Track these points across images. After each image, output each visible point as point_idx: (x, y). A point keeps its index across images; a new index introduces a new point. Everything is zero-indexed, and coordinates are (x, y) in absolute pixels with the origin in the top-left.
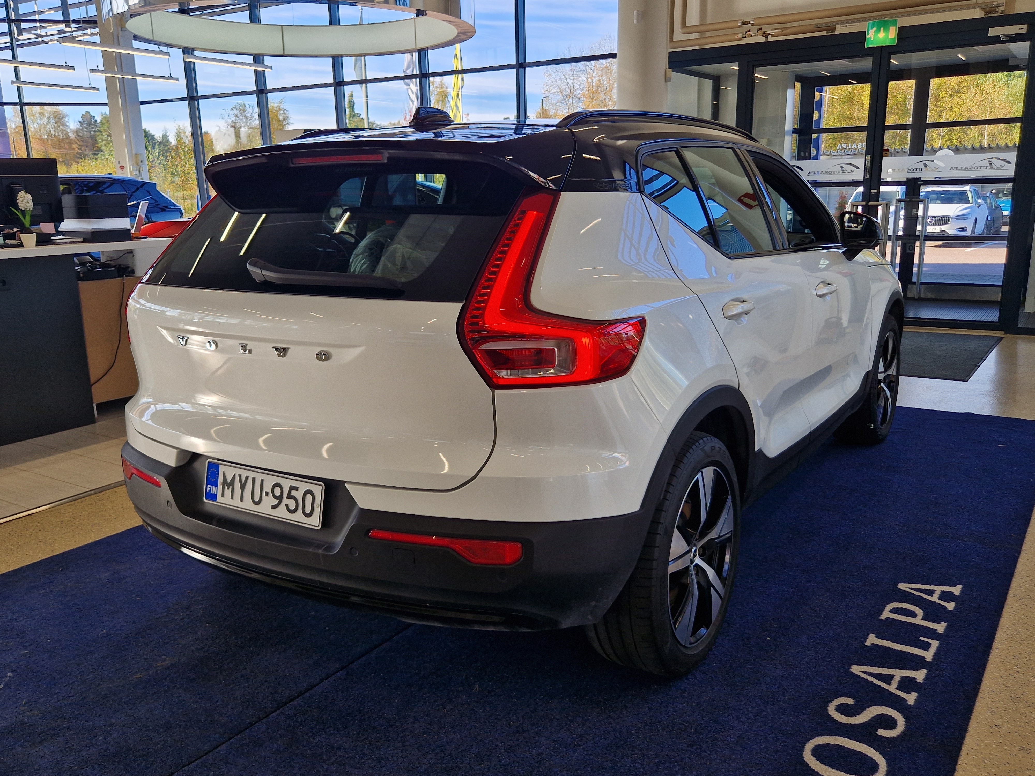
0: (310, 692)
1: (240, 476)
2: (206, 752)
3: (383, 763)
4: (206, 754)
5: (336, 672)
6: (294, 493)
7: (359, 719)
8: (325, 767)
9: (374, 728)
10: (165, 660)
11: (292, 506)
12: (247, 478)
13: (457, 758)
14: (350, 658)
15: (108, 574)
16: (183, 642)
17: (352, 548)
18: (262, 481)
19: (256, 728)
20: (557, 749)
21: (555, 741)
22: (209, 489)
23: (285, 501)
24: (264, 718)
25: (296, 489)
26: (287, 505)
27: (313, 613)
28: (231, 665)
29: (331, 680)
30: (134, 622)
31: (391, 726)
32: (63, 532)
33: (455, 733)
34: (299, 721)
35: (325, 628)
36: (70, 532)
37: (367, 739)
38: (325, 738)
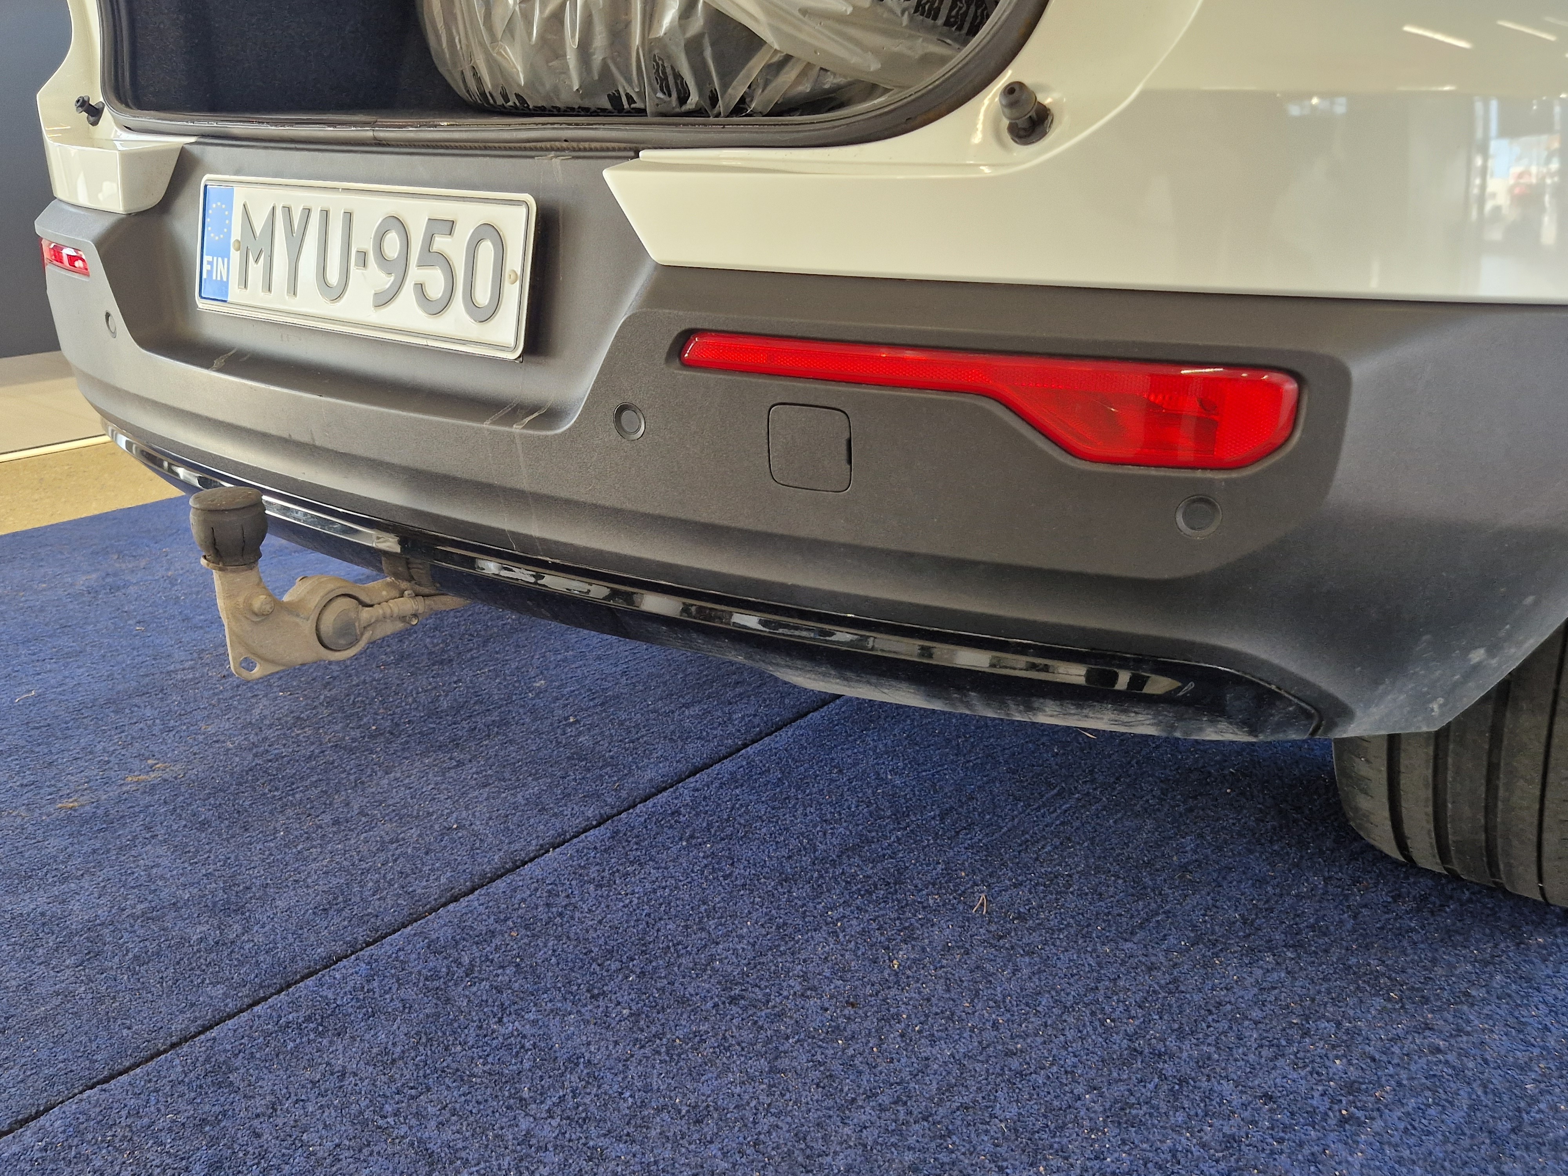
0: (508, 878)
1: (288, 210)
2: (174, 1039)
3: (710, 1127)
4: (173, 1046)
5: (585, 830)
6: (441, 243)
7: (638, 971)
8: (523, 1126)
9: (683, 1001)
10: (152, 768)
11: (436, 287)
12: (308, 211)
13: (950, 1133)
14: (624, 794)
15: (94, 576)
16: (211, 729)
17: (622, 409)
18: (349, 216)
19: (338, 976)
20: (1285, 1128)
21: (1268, 1098)
22: (209, 267)
23: (415, 274)
24: (368, 944)
25: (450, 226)
26: (420, 287)
27: (540, 683)
28: (314, 792)
29: (568, 849)
30: (111, 677)
31: (733, 1000)
32: (36, 497)
33: (933, 1042)
34: (466, 960)
35: (567, 718)
36: (49, 497)
37: (658, 1036)
38: (534, 1022)
